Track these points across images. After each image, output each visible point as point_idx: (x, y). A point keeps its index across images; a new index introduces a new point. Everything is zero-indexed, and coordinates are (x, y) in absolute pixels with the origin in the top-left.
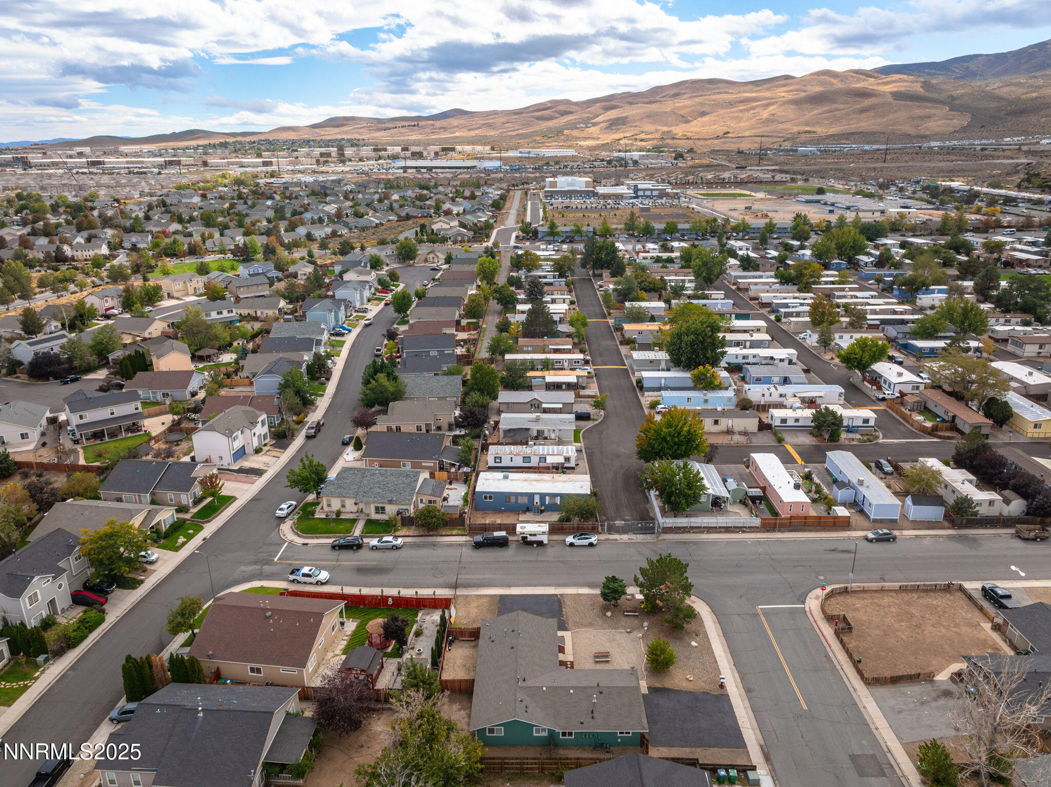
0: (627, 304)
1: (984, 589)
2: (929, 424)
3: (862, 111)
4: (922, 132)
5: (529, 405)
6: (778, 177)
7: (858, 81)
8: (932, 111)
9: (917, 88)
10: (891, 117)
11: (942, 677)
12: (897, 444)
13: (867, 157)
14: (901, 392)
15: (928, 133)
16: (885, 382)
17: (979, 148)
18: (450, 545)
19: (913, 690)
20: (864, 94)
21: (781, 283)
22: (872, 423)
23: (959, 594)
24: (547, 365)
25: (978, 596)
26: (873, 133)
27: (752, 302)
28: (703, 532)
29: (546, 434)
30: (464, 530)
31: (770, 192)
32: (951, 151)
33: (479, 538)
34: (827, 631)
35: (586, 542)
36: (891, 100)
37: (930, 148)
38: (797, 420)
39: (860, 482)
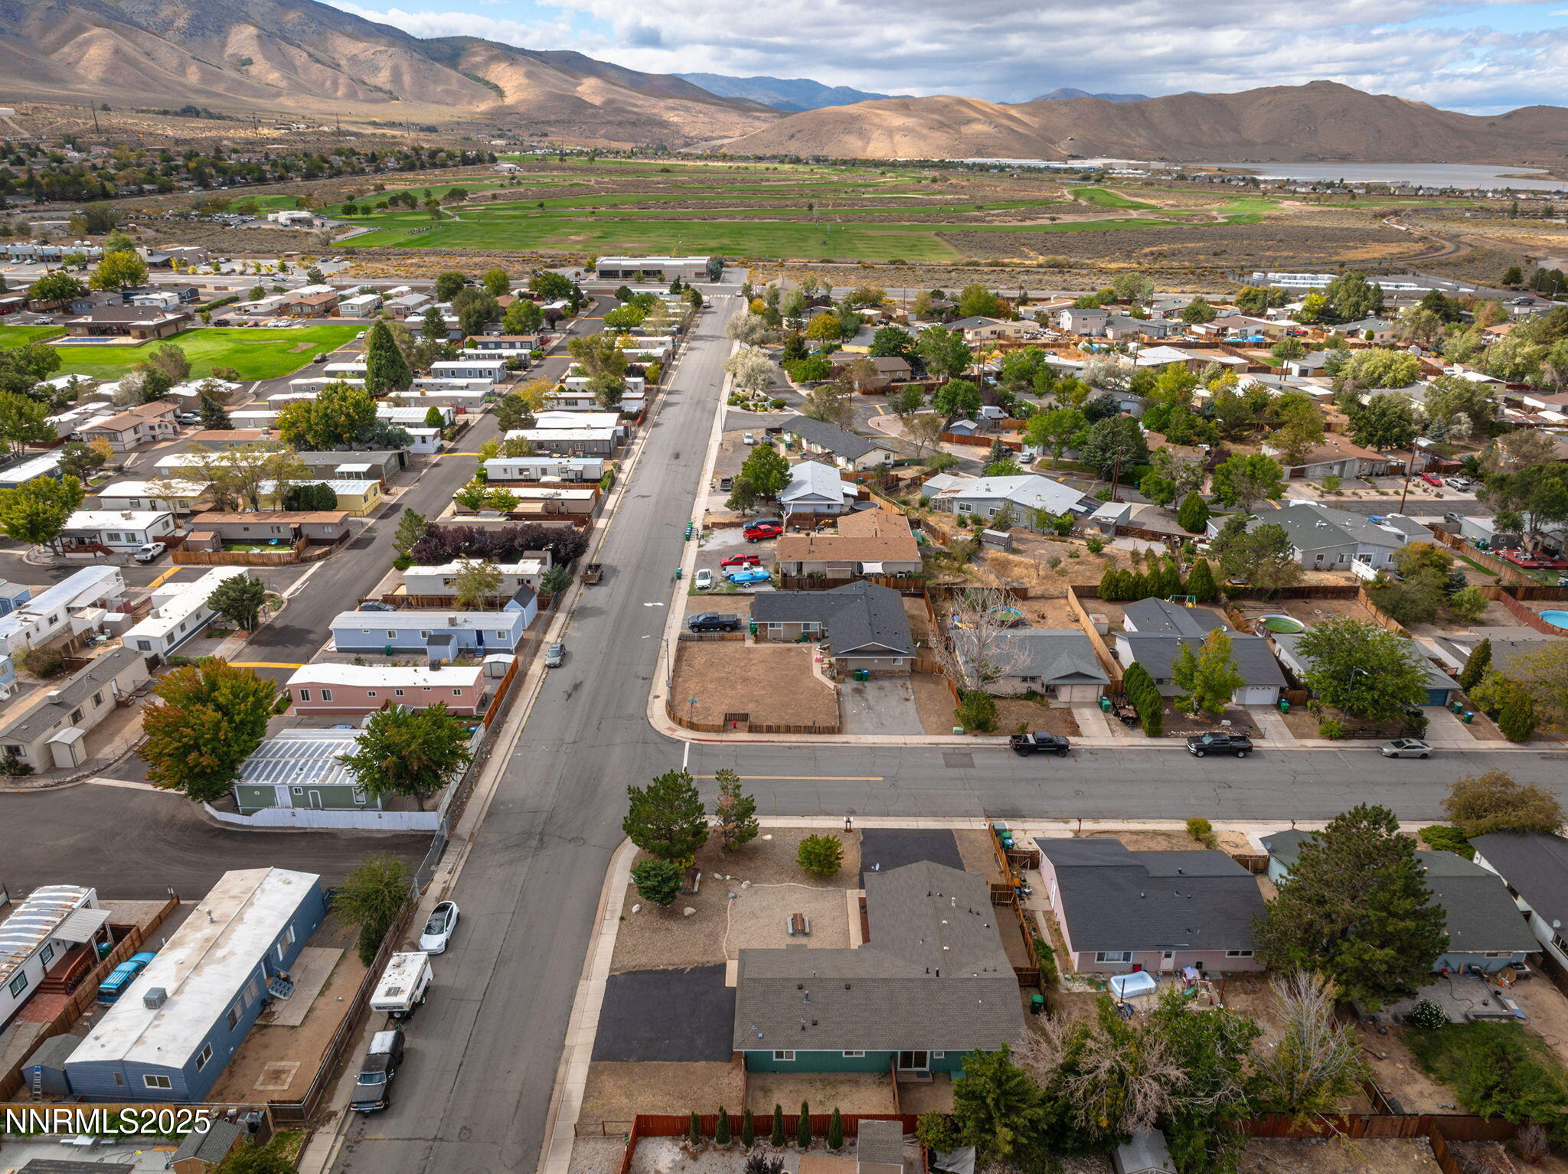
1: (688, 627)
2: (281, 551)
11: (833, 686)
14: (158, 539)
16: (113, 537)
23: (693, 644)
28: (471, 790)
34: (741, 736)
35: (453, 921)
38: (182, 627)
39: (452, 622)
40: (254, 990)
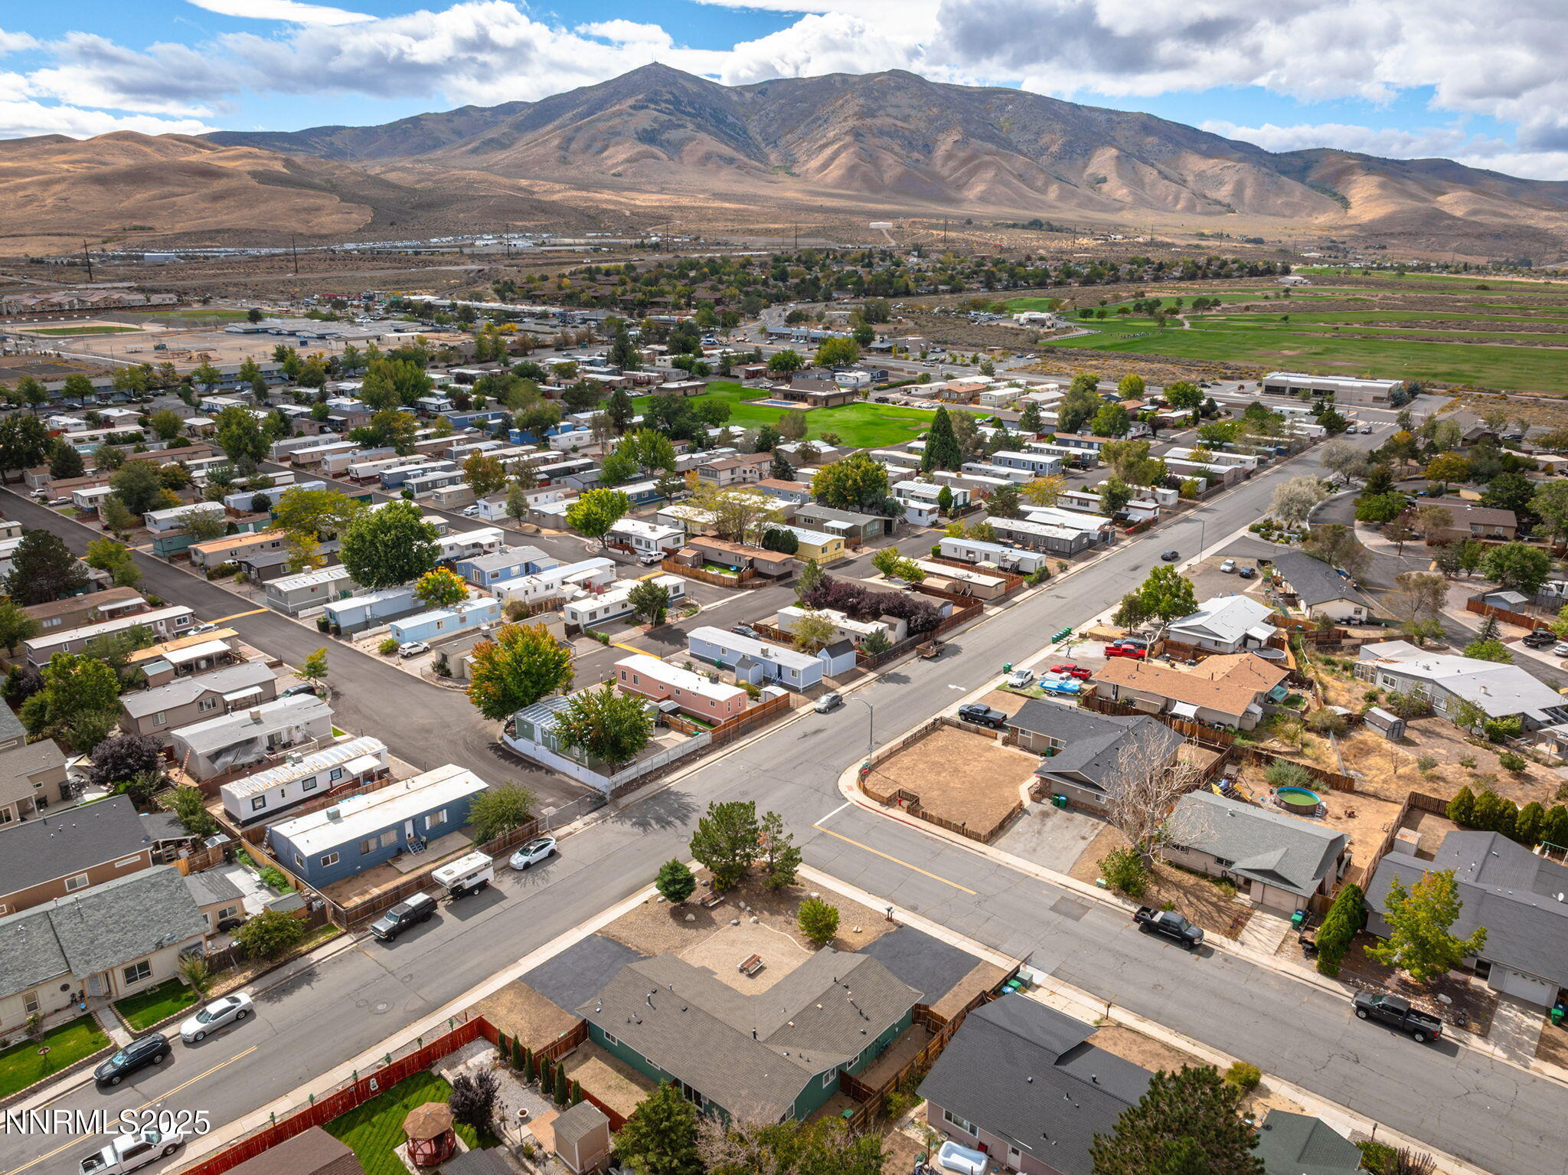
0: (160, 515)
1: (961, 713)
2: (729, 575)
3: (216, 198)
4: (316, 230)
5: (196, 706)
6: (156, 299)
7: (186, 152)
8: (319, 202)
9: (278, 166)
10: (263, 207)
11: (1027, 803)
12: (724, 606)
13: (262, 265)
14: (664, 549)
15: (324, 232)
16: (639, 542)
17: (410, 251)
18: (338, 960)
19: (1020, 826)
20: (208, 173)
21: (364, 447)
22: (682, 591)
23: (946, 727)
24: (140, 637)
25: (962, 721)
26: (248, 232)
27: (339, 480)
28: (659, 777)
29: (285, 739)
30: (332, 928)
31: (168, 323)
32: (376, 256)
33: (384, 925)
34: (899, 813)
35: (544, 852)
36: (253, 183)
37: (347, 252)
38: (606, 610)
39: (764, 652)
40: (392, 837)
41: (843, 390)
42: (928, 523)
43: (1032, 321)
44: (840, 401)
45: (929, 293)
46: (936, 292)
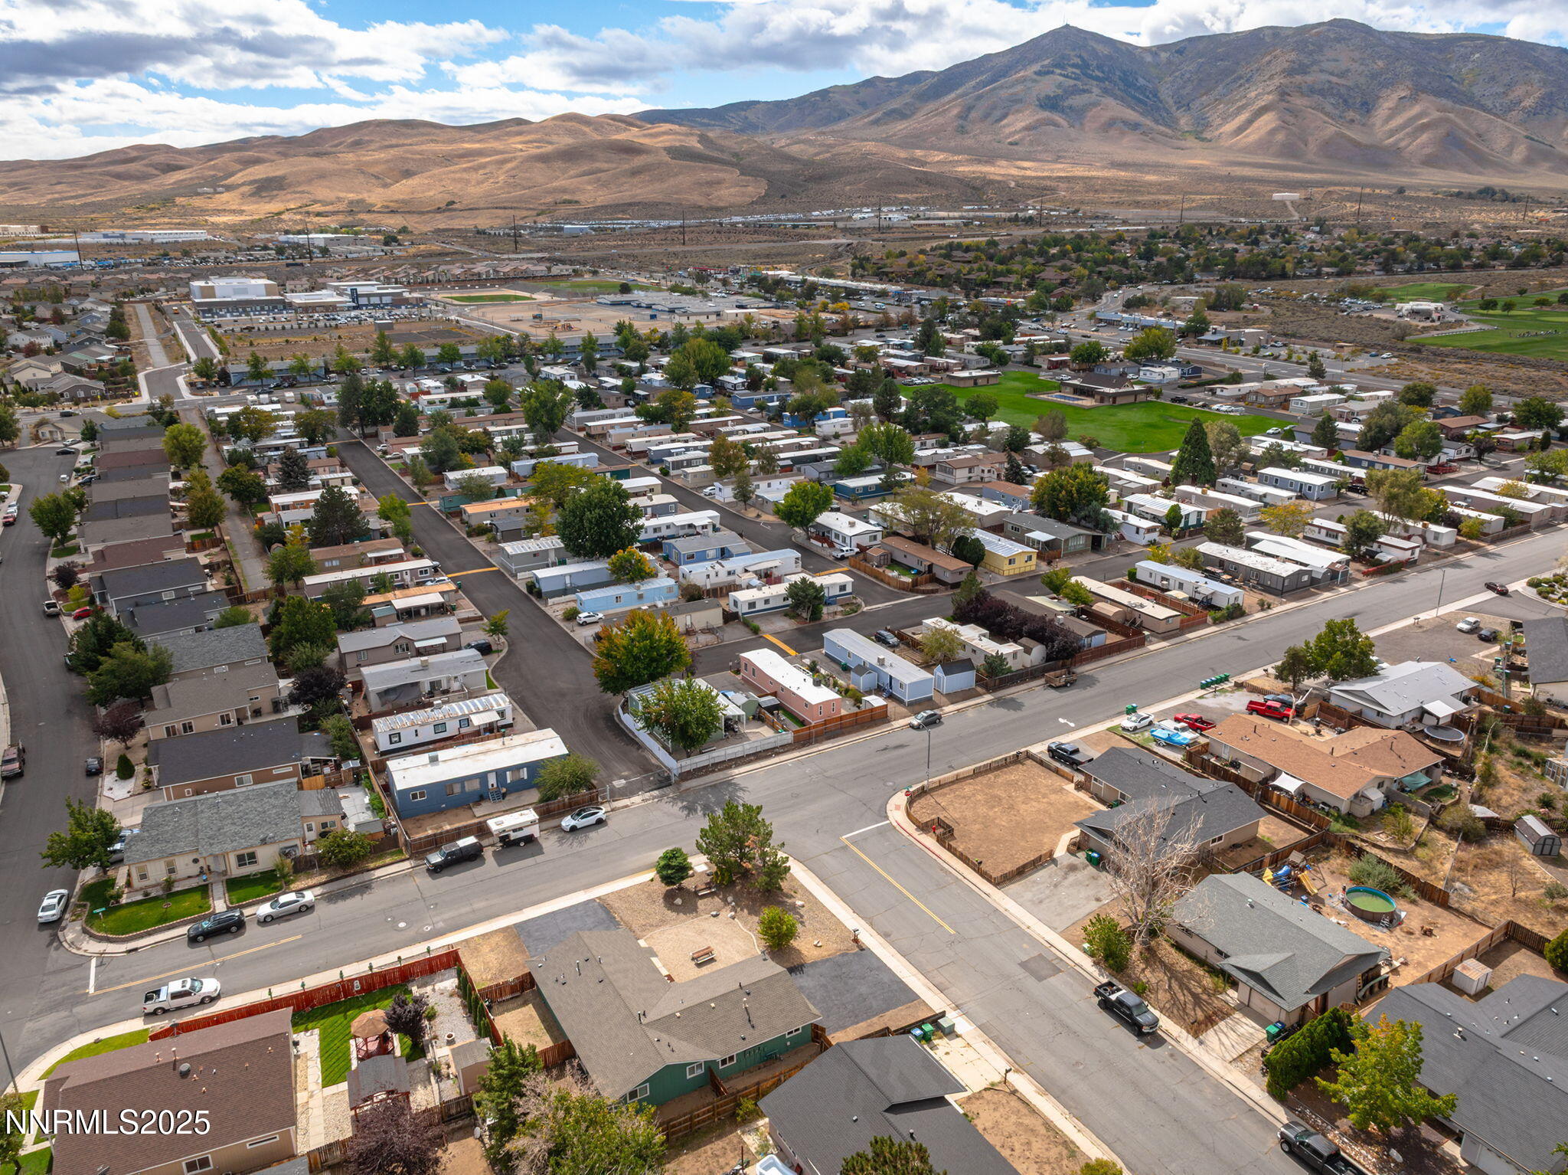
0: (452, 475)
1: (1050, 750)
2: (907, 579)
3: (635, 173)
4: (715, 203)
5: (392, 648)
6: (556, 270)
7: (618, 130)
8: (721, 175)
9: (694, 143)
10: (672, 182)
11: (1060, 852)
12: (884, 609)
13: (658, 237)
14: (858, 546)
15: (721, 204)
16: (837, 536)
17: (789, 224)
18: (393, 880)
19: (1041, 875)
20: (630, 150)
21: (647, 423)
22: (849, 589)
23: (1029, 762)
24: (383, 584)
25: (1047, 758)
26: (655, 205)
27: (617, 453)
28: (730, 767)
29: (444, 686)
30: (401, 852)
31: (555, 293)
32: (758, 228)
33: (436, 858)
34: (929, 841)
35: (592, 820)
36: (667, 158)
37: (734, 225)
38: (767, 601)
39: (881, 662)
40: (476, 785)
41: (1137, 388)
42: (1144, 542)
43: (1414, 313)
44: (1131, 399)
45: (1311, 276)
46: (1318, 275)
